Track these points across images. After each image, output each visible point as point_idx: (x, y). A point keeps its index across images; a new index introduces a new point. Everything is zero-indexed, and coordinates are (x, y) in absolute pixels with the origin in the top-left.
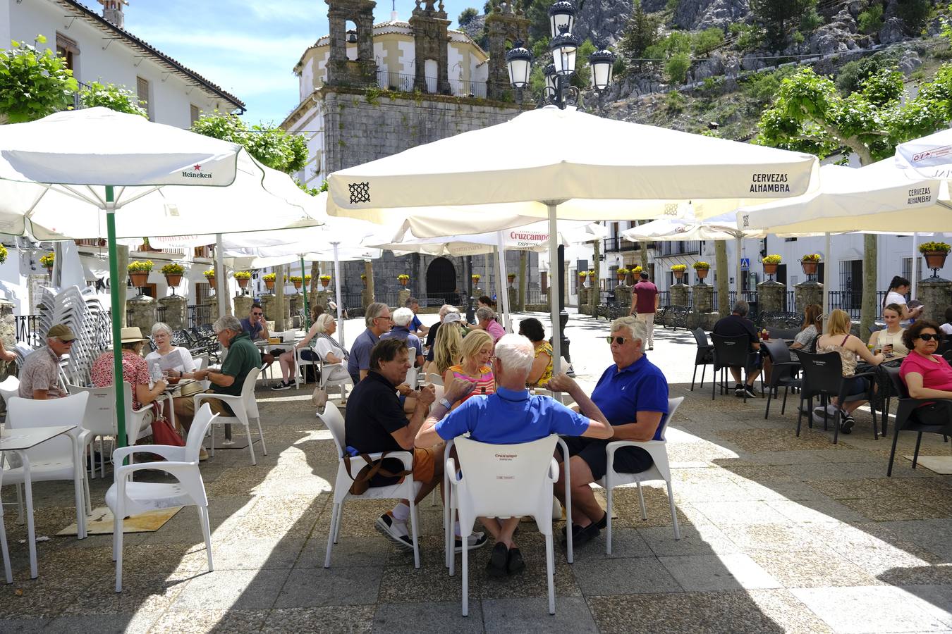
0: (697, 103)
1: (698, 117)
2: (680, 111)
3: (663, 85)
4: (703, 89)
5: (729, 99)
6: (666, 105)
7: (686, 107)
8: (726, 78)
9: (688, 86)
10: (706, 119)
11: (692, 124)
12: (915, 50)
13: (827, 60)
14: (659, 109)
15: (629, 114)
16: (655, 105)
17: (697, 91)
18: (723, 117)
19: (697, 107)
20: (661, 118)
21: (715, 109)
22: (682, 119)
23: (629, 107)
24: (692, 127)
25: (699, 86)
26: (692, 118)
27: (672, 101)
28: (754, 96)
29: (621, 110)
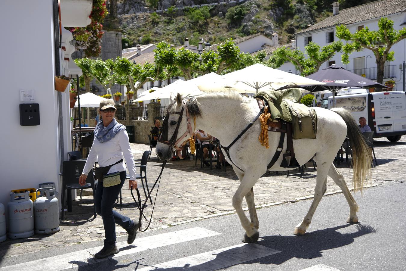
0: (165, 20)
1: (167, 27)
2: (158, 23)
3: (146, 8)
4: (167, 13)
5: (180, 19)
6: (150, 19)
7: (161, 21)
8: (178, 8)
9: (160, 11)
10: (171, 28)
11: (164, 30)
12: (256, 5)
13: (221, 5)
14: (147, 21)
15: (133, 22)
16: (145, 19)
17: (165, 13)
18: (179, 28)
19: (165, 22)
20: (149, 26)
21: (174, 23)
22: (159, 27)
23: (132, 18)
24: (165, 32)
25: (166, 11)
26: (164, 27)
27: (154, 17)
28: (192, 19)
29: (129, 20)
